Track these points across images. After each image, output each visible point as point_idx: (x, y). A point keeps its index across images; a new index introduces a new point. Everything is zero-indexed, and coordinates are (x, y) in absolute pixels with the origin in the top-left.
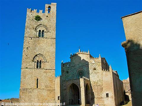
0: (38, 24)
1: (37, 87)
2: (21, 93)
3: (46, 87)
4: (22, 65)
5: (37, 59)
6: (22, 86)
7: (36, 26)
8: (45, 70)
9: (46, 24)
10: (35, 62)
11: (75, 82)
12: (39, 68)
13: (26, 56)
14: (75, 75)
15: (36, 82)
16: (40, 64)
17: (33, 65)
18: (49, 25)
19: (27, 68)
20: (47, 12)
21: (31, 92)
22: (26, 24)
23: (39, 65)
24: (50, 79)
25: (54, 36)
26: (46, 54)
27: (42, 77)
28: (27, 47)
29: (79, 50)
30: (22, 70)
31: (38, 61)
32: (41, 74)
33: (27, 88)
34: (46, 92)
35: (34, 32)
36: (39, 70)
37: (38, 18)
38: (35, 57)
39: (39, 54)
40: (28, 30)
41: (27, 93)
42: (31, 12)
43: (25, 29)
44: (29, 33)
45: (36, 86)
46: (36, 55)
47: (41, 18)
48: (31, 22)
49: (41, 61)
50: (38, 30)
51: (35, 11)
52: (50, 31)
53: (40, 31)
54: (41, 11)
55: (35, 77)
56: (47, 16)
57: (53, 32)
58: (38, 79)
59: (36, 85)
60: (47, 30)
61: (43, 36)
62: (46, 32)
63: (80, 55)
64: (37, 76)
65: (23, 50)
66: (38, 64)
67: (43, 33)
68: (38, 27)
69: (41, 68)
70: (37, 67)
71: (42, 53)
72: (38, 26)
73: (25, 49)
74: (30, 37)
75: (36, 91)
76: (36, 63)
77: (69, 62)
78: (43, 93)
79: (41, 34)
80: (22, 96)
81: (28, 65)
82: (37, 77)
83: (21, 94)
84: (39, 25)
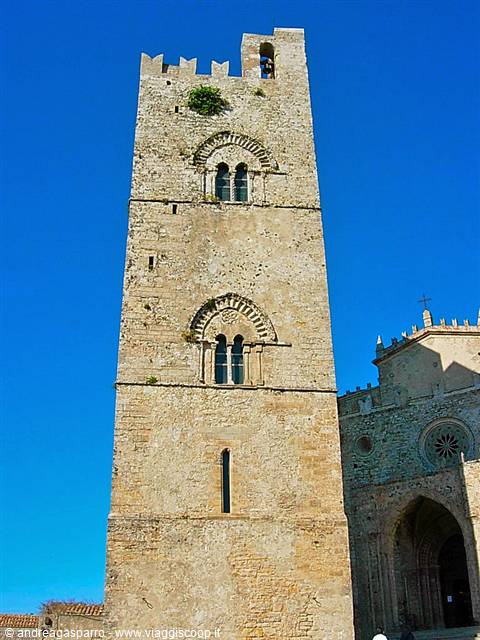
0: (211, 131)
1: (226, 509)
2: (120, 547)
3: (287, 501)
4: (120, 366)
5: (216, 324)
6: (125, 503)
7: (198, 140)
8: (270, 397)
9: (254, 130)
10: (207, 344)
11: (434, 488)
12: (230, 382)
13: (148, 308)
14: (414, 454)
15: (219, 477)
16: (237, 359)
17: (195, 365)
18: (275, 139)
19: (153, 382)
20: (258, 70)
21: (183, 540)
22: (139, 133)
23: (229, 364)
24: (310, 453)
25: (313, 196)
26: (268, 299)
27: (256, 440)
28: (147, 255)
29: (426, 315)
30: (123, 398)
31: (221, 338)
32: (245, 419)
33: (157, 511)
34: (290, 538)
35: (188, 172)
36: (229, 396)
37: (207, 103)
38: (199, 317)
39: (229, 296)
40: (151, 161)
41: (161, 545)
42: (164, 71)
43: (135, 158)
44: (160, 181)
45: (220, 502)
46: (210, 306)
47: (224, 103)
48: (170, 121)
49: (239, 339)
50: (212, 163)
51: (188, 65)
52: (282, 168)
53: (223, 168)
54: (220, 69)
55: (207, 438)
56: (259, 93)
57: (303, 171)
58: (226, 454)
59: (219, 495)
60: (262, 160)
61: (240, 195)
62: (258, 173)
63: (434, 344)
64: (223, 430)
65: (127, 275)
66: (220, 359)
67: (240, 183)
68: (210, 148)
69: (246, 383)
70: (220, 376)
71: (244, 293)
72: (210, 141)
73: (137, 270)
74: (166, 202)
75: (218, 535)
76: (210, 354)
77: (370, 390)
78: (270, 549)
79: (231, 184)
80: (122, 570)
81: (162, 362)
82: (223, 437)
83: (117, 557)
84: (216, 136)
